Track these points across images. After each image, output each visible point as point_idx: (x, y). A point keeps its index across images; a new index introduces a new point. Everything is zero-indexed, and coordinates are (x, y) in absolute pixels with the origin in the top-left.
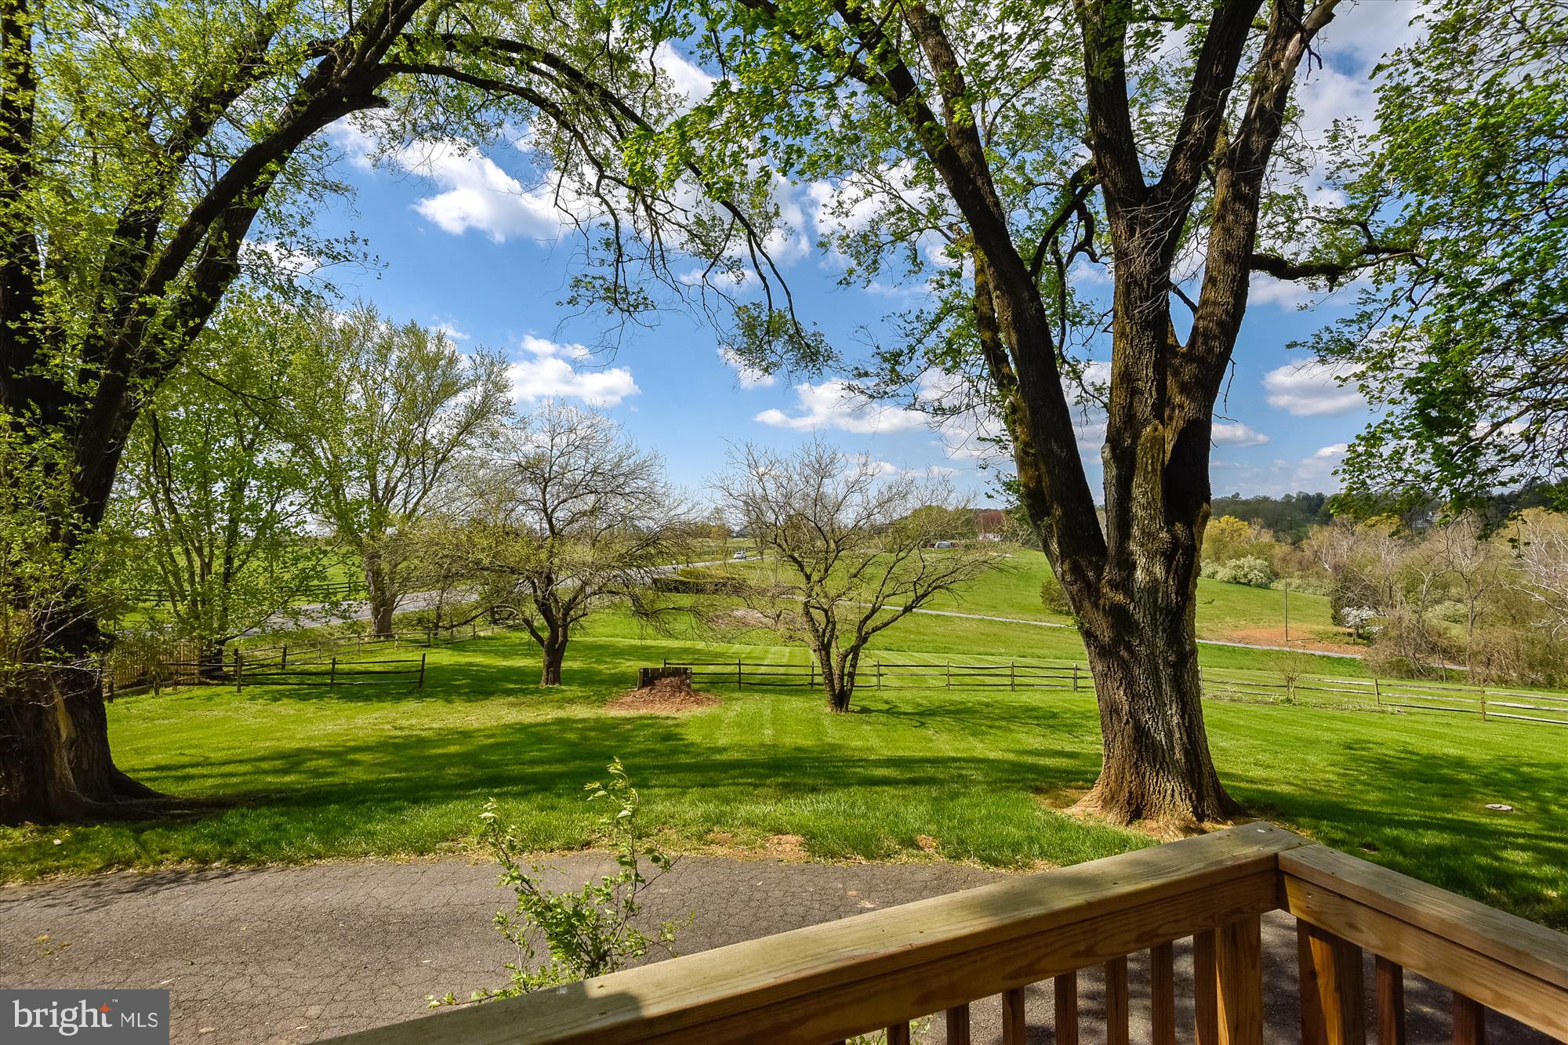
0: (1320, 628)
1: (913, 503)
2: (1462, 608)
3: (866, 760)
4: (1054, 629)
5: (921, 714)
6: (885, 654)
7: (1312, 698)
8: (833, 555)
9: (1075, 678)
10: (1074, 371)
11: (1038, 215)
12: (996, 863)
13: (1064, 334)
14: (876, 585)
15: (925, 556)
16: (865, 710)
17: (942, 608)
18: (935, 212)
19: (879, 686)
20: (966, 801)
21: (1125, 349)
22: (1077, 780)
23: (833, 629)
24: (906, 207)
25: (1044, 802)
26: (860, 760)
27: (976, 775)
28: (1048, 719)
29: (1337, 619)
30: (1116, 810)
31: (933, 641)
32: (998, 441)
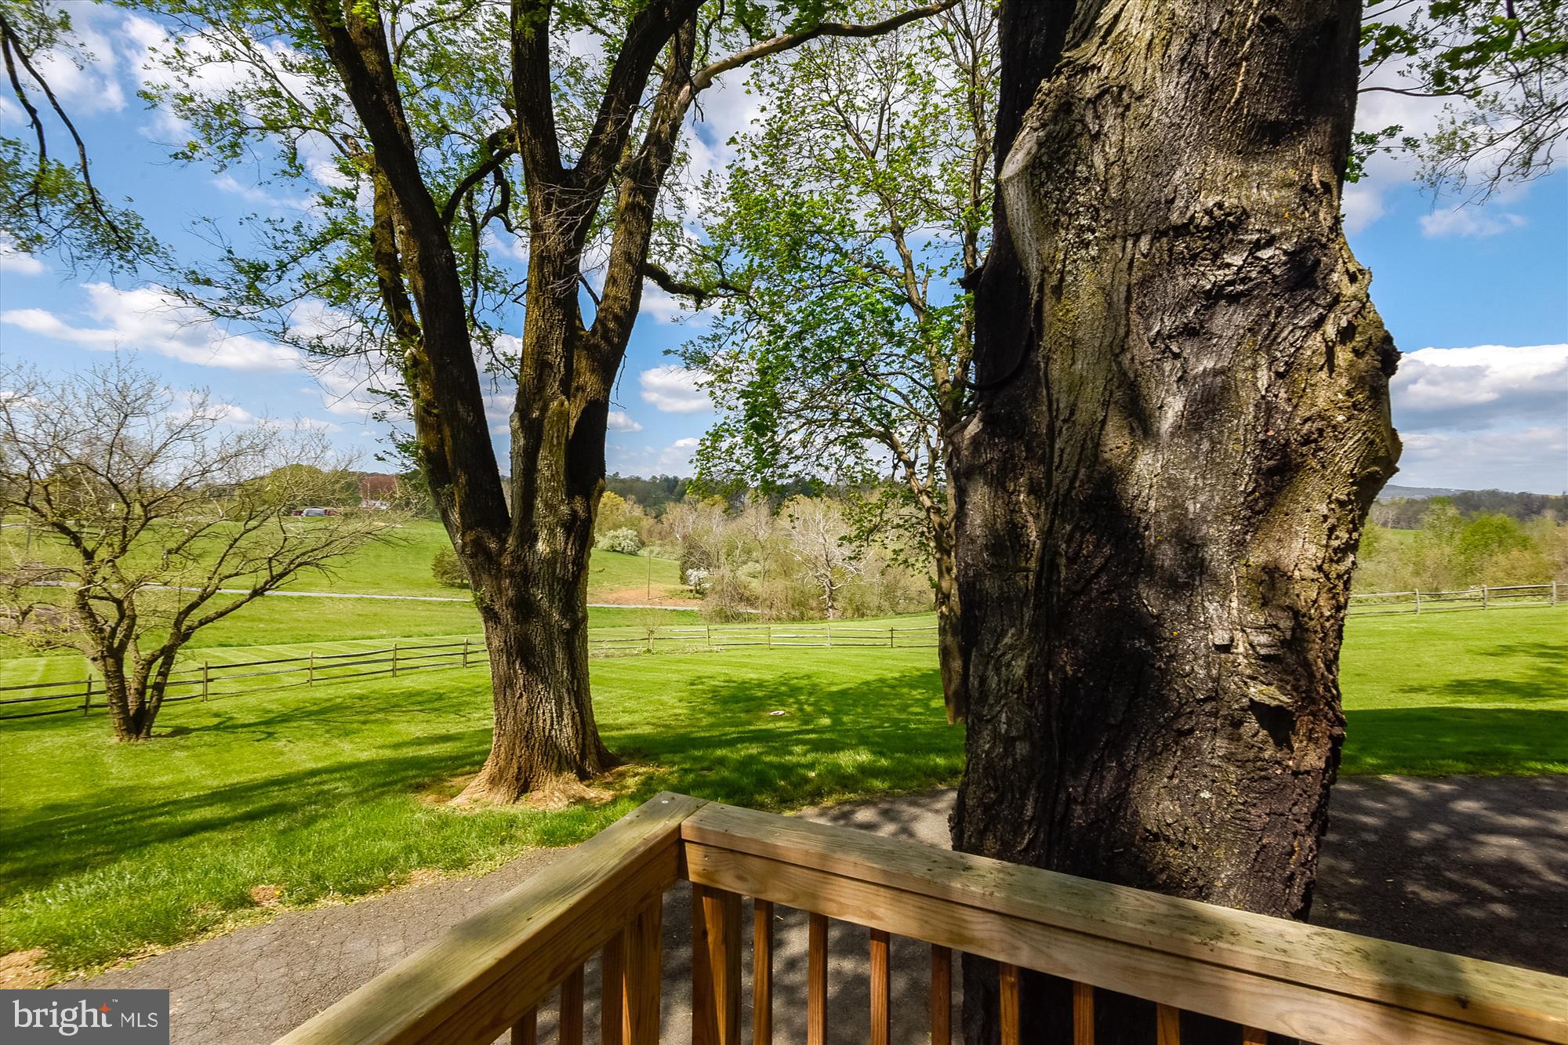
0: (671, 587)
1: (274, 460)
2: (758, 567)
3: (175, 802)
4: (444, 604)
5: (268, 723)
6: (219, 652)
7: (665, 646)
8: (137, 524)
9: (465, 654)
10: (485, 337)
11: (452, 162)
12: (362, 891)
13: (476, 295)
14: (210, 562)
15: (287, 526)
16: (180, 731)
17: (307, 585)
18: (326, 115)
19: (205, 695)
20: (326, 824)
21: (537, 320)
22: (464, 766)
23: (130, 628)
24: (285, 94)
25: (427, 800)
26: (164, 805)
27: (342, 787)
28: (432, 702)
29: (684, 579)
30: (503, 790)
31: (292, 629)
32: (393, 395)
